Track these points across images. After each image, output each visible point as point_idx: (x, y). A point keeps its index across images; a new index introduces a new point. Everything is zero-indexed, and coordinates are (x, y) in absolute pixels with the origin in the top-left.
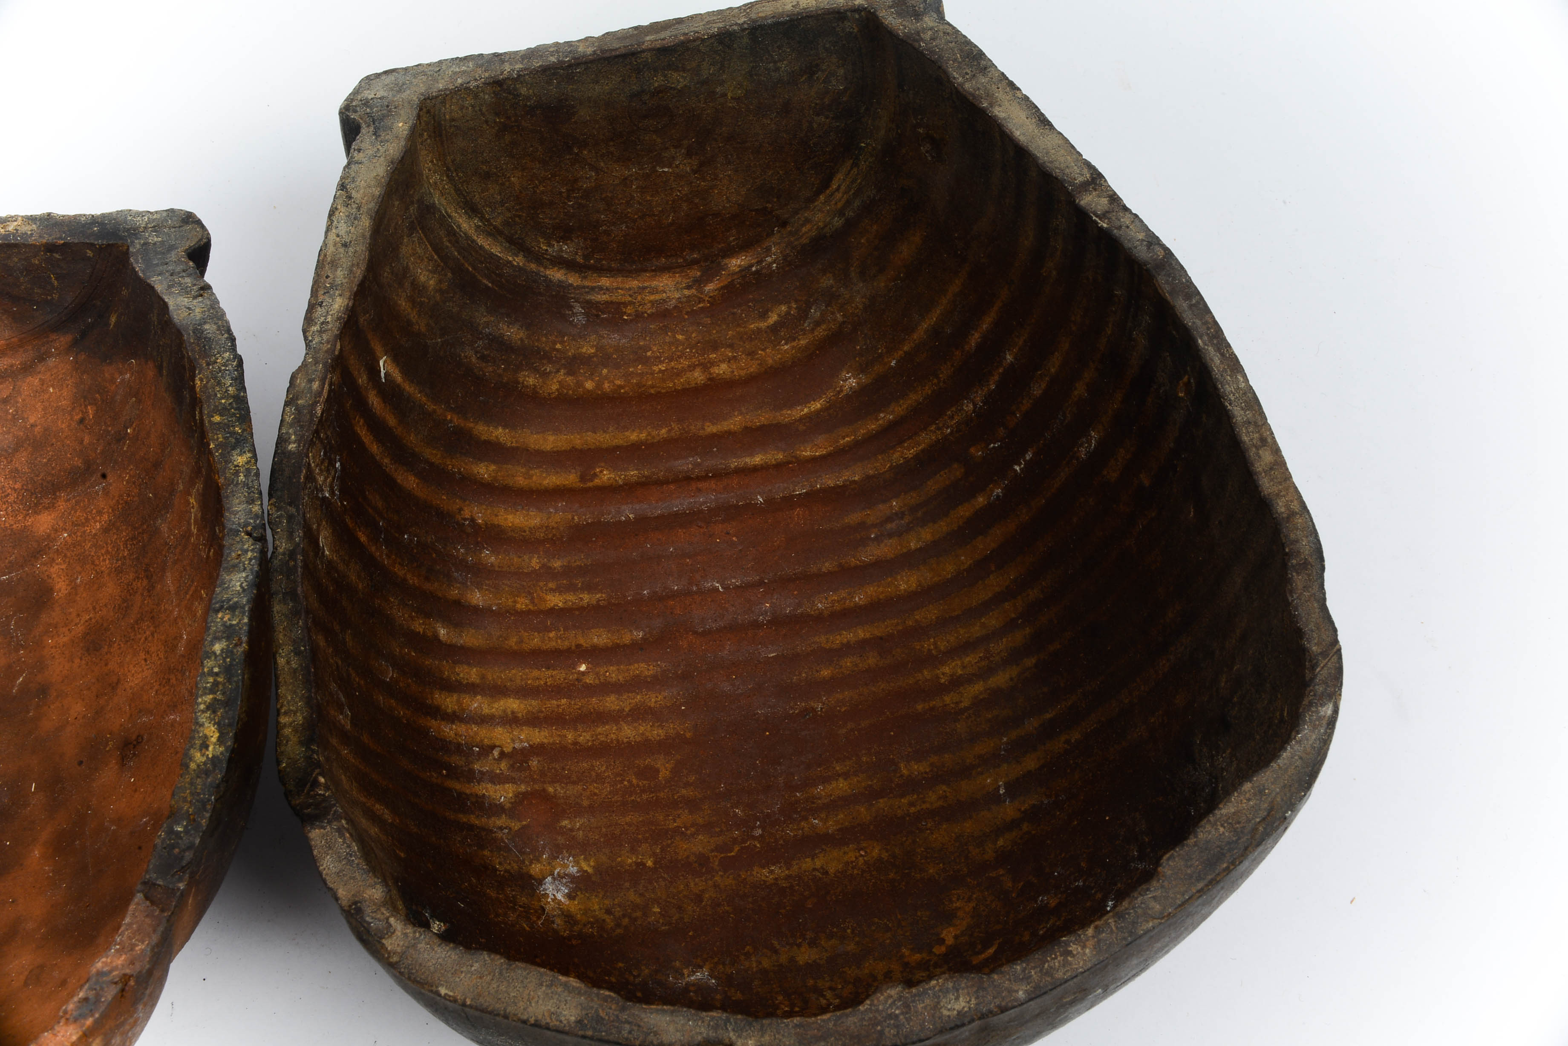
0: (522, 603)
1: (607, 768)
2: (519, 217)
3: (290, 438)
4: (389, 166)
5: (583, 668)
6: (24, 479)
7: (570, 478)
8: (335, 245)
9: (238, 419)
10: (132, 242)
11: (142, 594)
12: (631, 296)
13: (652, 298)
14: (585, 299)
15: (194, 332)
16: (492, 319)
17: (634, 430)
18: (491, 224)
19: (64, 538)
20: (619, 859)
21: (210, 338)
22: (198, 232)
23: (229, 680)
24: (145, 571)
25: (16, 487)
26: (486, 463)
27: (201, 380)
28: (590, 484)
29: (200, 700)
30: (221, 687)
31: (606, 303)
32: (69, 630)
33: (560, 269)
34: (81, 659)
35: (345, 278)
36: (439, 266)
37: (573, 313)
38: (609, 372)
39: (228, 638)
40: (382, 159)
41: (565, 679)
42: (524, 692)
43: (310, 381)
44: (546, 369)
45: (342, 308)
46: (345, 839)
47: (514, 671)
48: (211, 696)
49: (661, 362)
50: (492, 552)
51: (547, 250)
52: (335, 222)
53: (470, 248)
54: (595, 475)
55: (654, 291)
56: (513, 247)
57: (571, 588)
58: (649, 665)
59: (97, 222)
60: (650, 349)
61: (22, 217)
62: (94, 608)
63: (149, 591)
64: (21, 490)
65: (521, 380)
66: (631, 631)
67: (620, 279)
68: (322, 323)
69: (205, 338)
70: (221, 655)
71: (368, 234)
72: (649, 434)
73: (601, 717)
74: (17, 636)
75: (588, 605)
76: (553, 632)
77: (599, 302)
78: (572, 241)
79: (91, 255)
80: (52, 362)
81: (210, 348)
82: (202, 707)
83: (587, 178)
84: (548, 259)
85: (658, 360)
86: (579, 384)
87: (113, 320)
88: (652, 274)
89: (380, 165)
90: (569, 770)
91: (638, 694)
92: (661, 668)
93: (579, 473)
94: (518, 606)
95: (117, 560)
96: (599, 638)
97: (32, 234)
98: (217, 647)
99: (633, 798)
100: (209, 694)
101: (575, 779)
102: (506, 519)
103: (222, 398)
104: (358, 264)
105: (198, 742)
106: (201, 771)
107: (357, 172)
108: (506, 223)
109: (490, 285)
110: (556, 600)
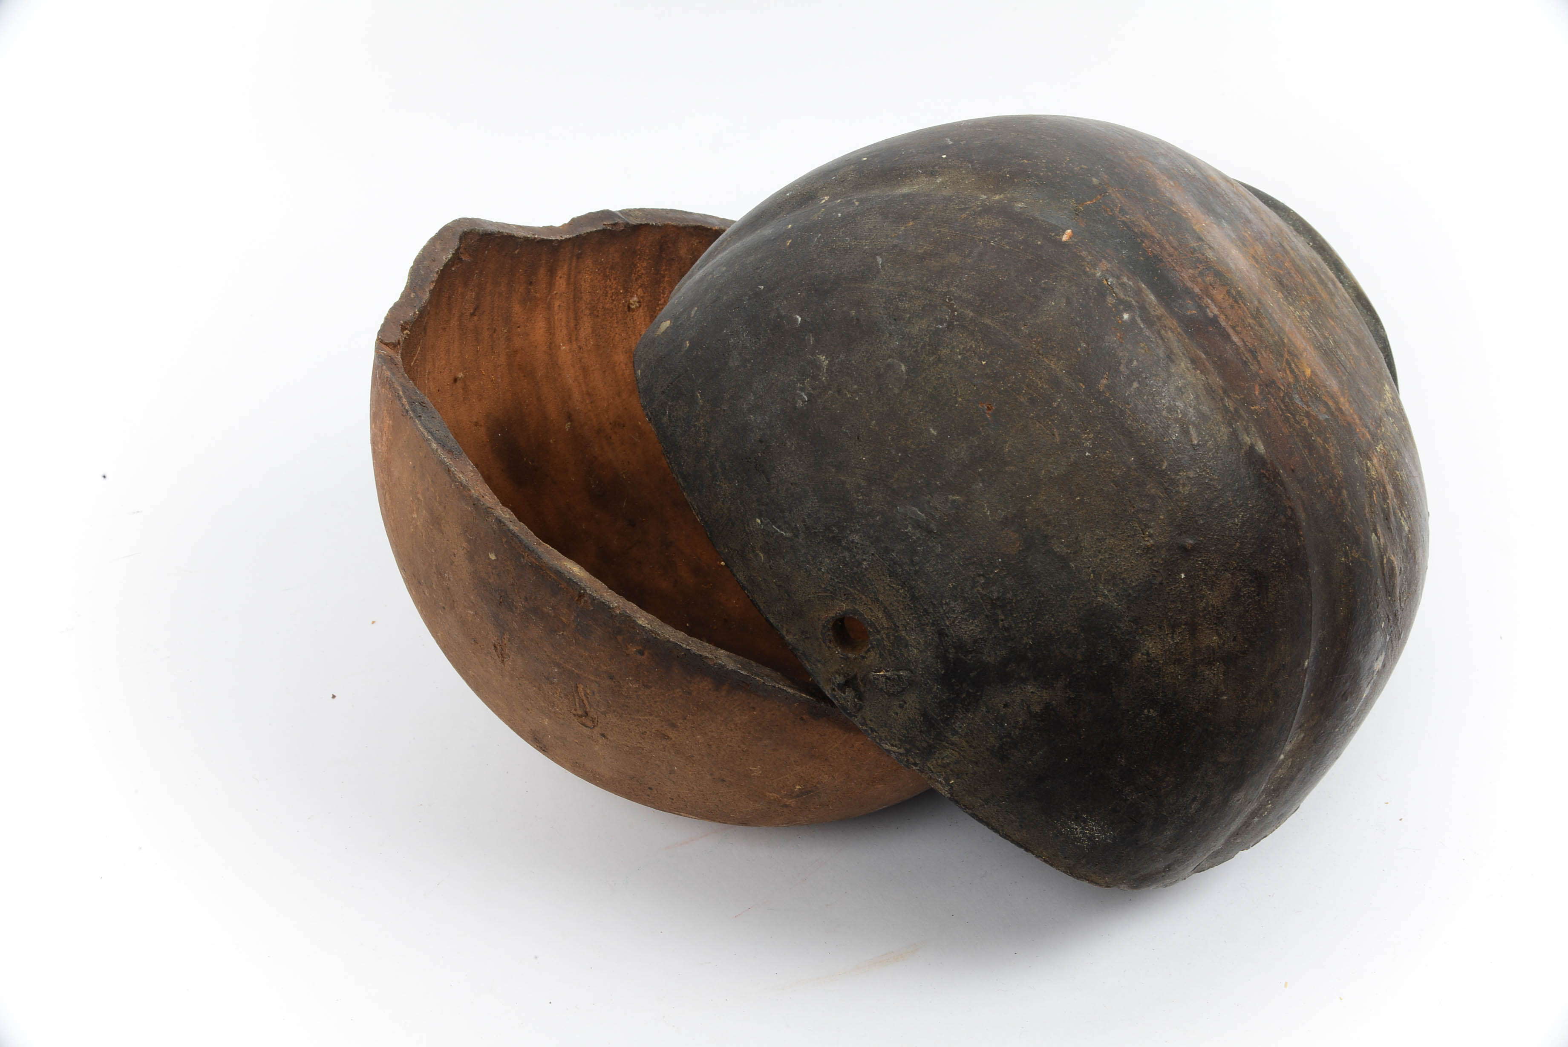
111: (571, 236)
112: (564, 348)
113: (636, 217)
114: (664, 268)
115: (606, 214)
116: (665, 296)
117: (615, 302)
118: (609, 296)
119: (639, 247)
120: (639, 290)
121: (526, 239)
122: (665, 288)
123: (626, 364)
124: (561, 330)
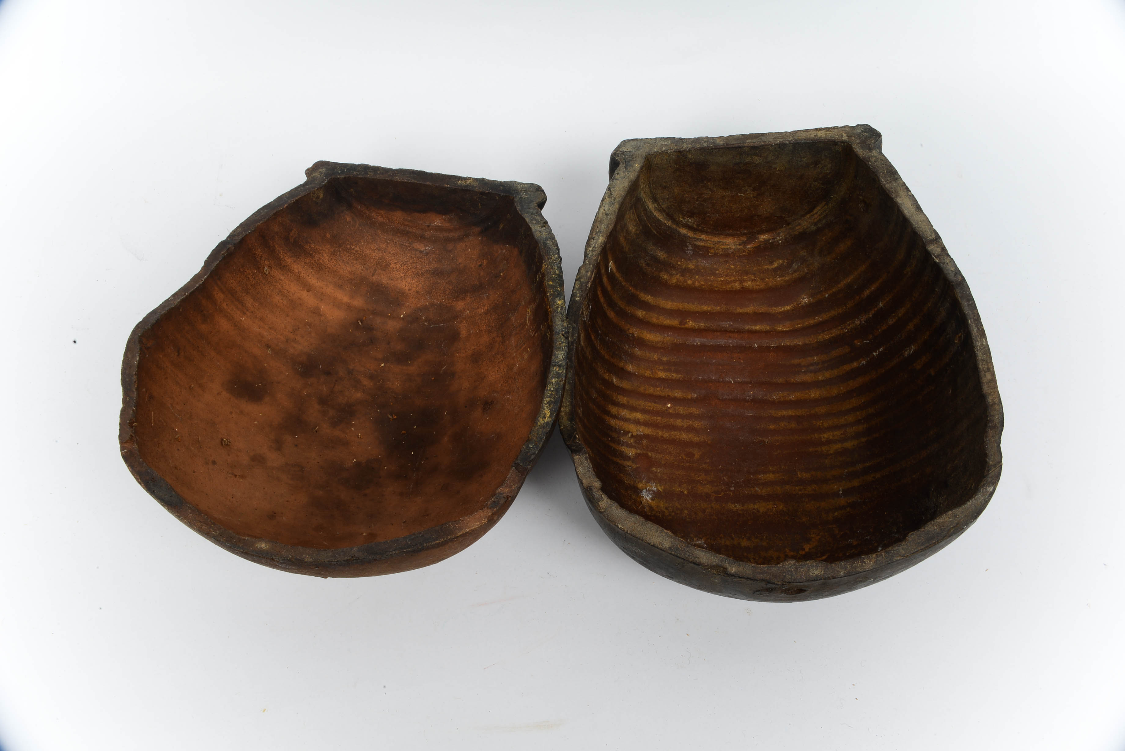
0: (648, 373)
1: (674, 449)
2: (674, 205)
3: (577, 295)
4: (629, 183)
5: (669, 405)
6: (454, 285)
7: (675, 322)
8: (602, 214)
9: (559, 285)
10: (516, 196)
11: (499, 344)
12: (713, 245)
13: (723, 247)
14: (693, 243)
15: (543, 244)
16: (654, 248)
17: (705, 306)
18: (662, 207)
19: (467, 313)
20: (674, 488)
21: (549, 248)
22: (542, 195)
23: (557, 394)
24: (501, 334)
25: (450, 288)
26: (642, 310)
27: (545, 265)
28: (683, 326)
29: (545, 399)
30: (553, 396)
31: (703, 246)
32: (465, 351)
33: (685, 229)
34: (470, 365)
35: (605, 229)
36: (638, 223)
37: (688, 249)
38: (699, 277)
39: (558, 378)
40: (627, 179)
41: (661, 409)
42: (644, 411)
43: (587, 272)
44: (672, 273)
45: (602, 242)
46: (588, 462)
47: (641, 402)
48: (549, 399)
49: (722, 277)
50: (639, 349)
51: (682, 220)
52: (604, 204)
53: (650, 216)
54: (686, 323)
55: (724, 244)
56: (668, 217)
57: (669, 370)
58: (697, 410)
59: (502, 185)
60: (718, 270)
61: (473, 178)
62: (477, 345)
63: (502, 343)
64: (452, 289)
65: (661, 276)
66: (691, 394)
67: (710, 237)
68: (594, 247)
69: (548, 247)
70: (555, 384)
71: (617, 211)
72: (712, 308)
73: (674, 428)
74: (444, 350)
75: (675, 379)
76: (659, 388)
77: (699, 246)
78: (693, 218)
79: (498, 199)
80: (471, 238)
81: (549, 251)
82: (545, 402)
83: (707, 194)
84: (681, 224)
85: (720, 275)
86: (685, 281)
87: (501, 226)
88: (725, 236)
89: (626, 182)
90: (658, 447)
91: (690, 421)
92: (702, 411)
93: (679, 321)
94: (646, 374)
95: (489, 327)
96: (678, 394)
97: (476, 187)
98: (554, 381)
99: (682, 464)
100: (549, 398)
101: (660, 451)
102: (646, 336)
103: (553, 275)
104: (611, 224)
105: (542, 415)
106: (543, 427)
107: (616, 184)
108: (668, 207)
109: (656, 233)
110: (662, 375)
111: (207, 276)
112: (243, 319)
113: (239, 234)
114: (271, 243)
115: (222, 245)
116: (282, 253)
117: (256, 278)
118: (251, 278)
119: (250, 246)
120: (266, 262)
121: (183, 301)
122: (279, 250)
123: (282, 299)
124: (236, 313)
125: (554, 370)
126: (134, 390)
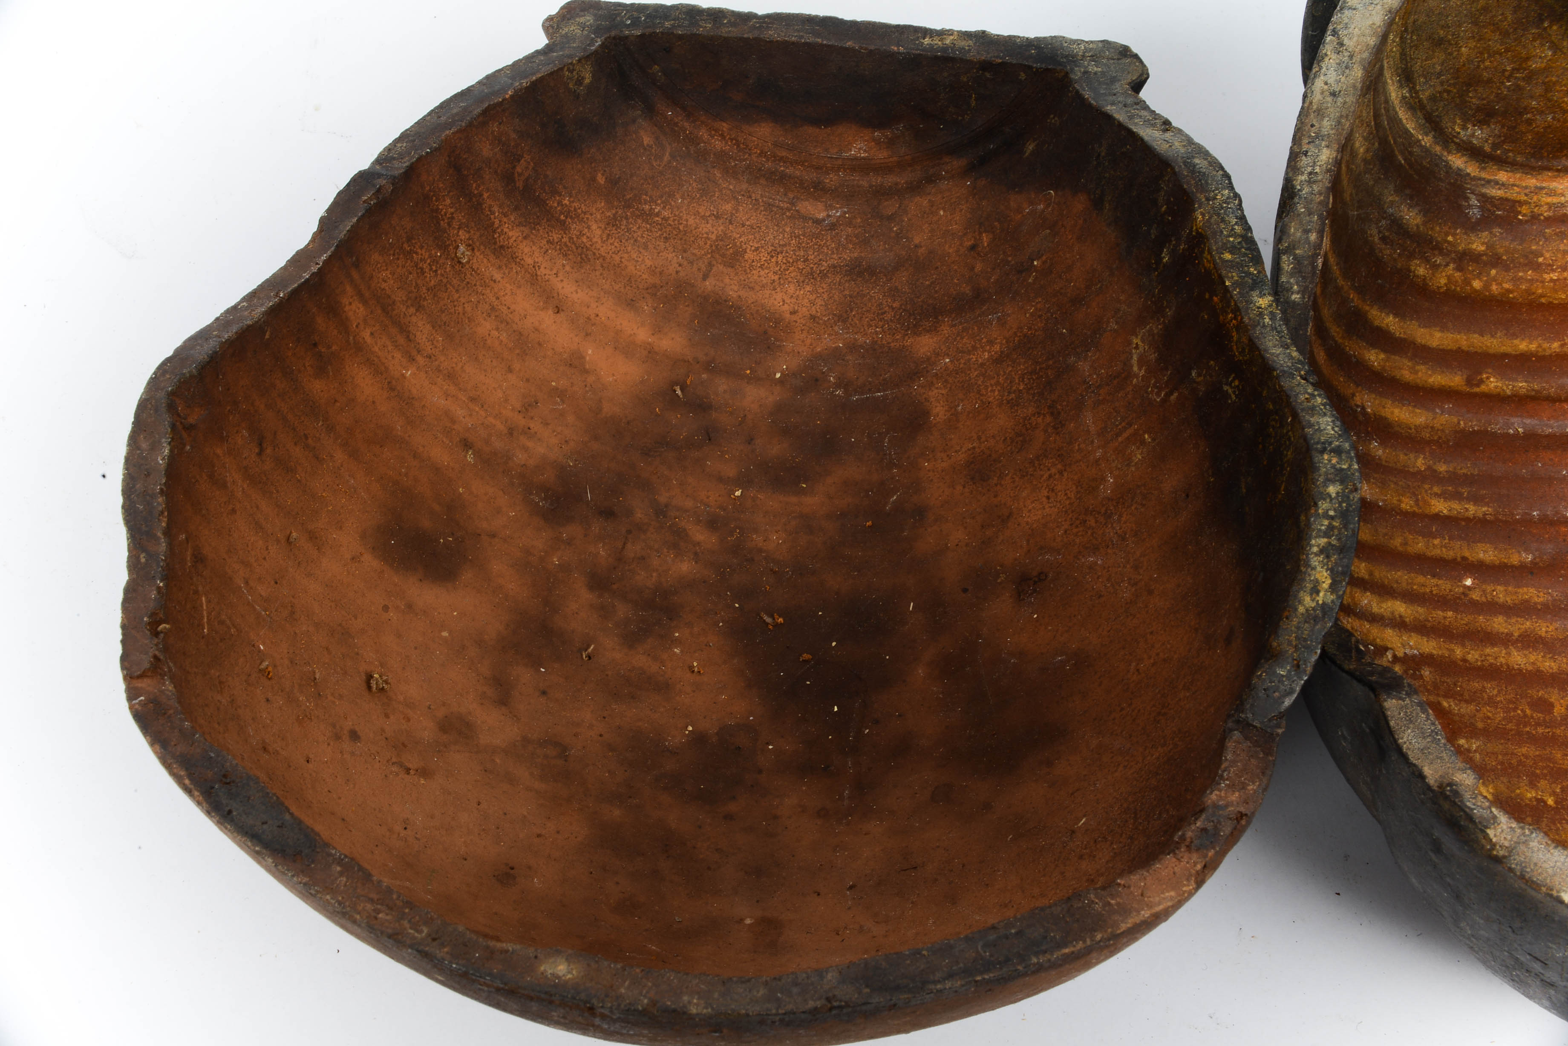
0: (1407, 504)
1: (1499, 692)
2: (1448, 92)
3: (1292, 288)
4: (1386, 15)
5: (1469, 582)
6: (904, 298)
7: (1455, 380)
8: (1322, 93)
9: (1252, 260)
10: (1072, 70)
11: (1046, 431)
12: (1526, 195)
13: (1549, 200)
14: (1480, 191)
15: (1185, 165)
16: (1397, 199)
17: (1523, 339)
18: (1418, 97)
19: (945, 363)
20: (1518, 791)
21: (1204, 173)
22: (1137, 66)
23: (1345, 526)
24: (1049, 407)
25: (894, 305)
26: (1377, 351)
27: (1203, 215)
28: (1476, 390)
29: (1313, 542)
30: (1336, 532)
31: (1501, 199)
32: (948, 456)
33: (1463, 155)
34: (964, 487)
35: (1332, 129)
36: (1372, 133)
37: (1469, 205)
38: (1497, 273)
39: (1342, 482)
40: (1379, 7)
41: (1450, 591)
42: (1410, 597)
43: (1307, 232)
44: (1436, 261)
45: (1331, 160)
47: (1399, 573)
48: (1326, 540)
49: (1553, 271)
50: (1380, 444)
51: (1459, 133)
52: (1324, 69)
53: (1394, 120)
54: (1481, 381)
55: (1552, 193)
56: (1427, 125)
57: (1457, 496)
58: (1539, 592)
59: (1033, 45)
60: (1542, 255)
61: (957, 31)
62: (979, 438)
63: (1055, 428)
64: (899, 309)
65: (1413, 268)
66: (1519, 552)
67: (1518, 176)
68: (1310, 173)
69: (1199, 172)
70: (1336, 498)
71: (1359, 86)
72: (1540, 346)
73: (1489, 638)
74: (890, 454)
75: (1475, 518)
76: (1438, 540)
77: (1493, 197)
78: (1489, 126)
79: (1023, 78)
80: (944, 185)
81: (1207, 183)
82: (1315, 549)
83: (1540, 57)
84: (1455, 143)
85: (1550, 268)
86: (1467, 282)
87: (1030, 147)
88: (1556, 174)
89: (1377, 13)
90: (1461, 687)
91: (1527, 620)
92: (1552, 597)
93: (1465, 376)
94: (1403, 506)
95: (1009, 393)
96: (1486, 553)
97: (970, 50)
98: (1332, 490)
99: (1528, 729)
100: (1323, 537)
101: (1467, 697)
102: (1392, 413)
103: (1229, 236)
104: (1347, 116)
105: (1309, 586)
106: (1312, 617)
107: (1350, 18)
108: (1433, 99)
109: (1403, 162)
110: (1440, 506)
111: (329, 253)
112: (409, 373)
113: (401, 156)
114: (474, 185)
115: (361, 180)
116: (497, 214)
117: (439, 272)
118: (427, 270)
119: (428, 188)
120: (460, 233)
121: (273, 311)
122: (490, 206)
123: (497, 329)
124: (393, 357)
125: (1326, 462)
126: (160, 534)
